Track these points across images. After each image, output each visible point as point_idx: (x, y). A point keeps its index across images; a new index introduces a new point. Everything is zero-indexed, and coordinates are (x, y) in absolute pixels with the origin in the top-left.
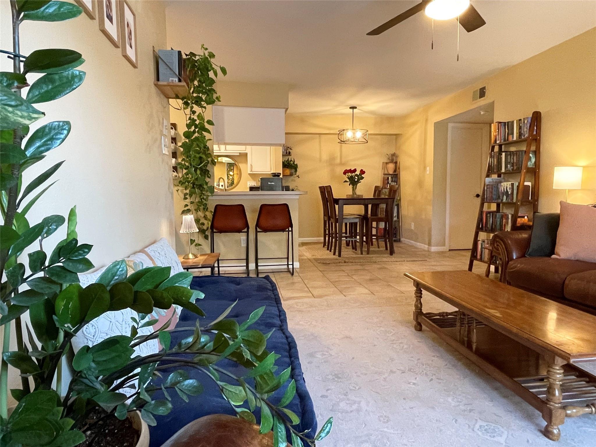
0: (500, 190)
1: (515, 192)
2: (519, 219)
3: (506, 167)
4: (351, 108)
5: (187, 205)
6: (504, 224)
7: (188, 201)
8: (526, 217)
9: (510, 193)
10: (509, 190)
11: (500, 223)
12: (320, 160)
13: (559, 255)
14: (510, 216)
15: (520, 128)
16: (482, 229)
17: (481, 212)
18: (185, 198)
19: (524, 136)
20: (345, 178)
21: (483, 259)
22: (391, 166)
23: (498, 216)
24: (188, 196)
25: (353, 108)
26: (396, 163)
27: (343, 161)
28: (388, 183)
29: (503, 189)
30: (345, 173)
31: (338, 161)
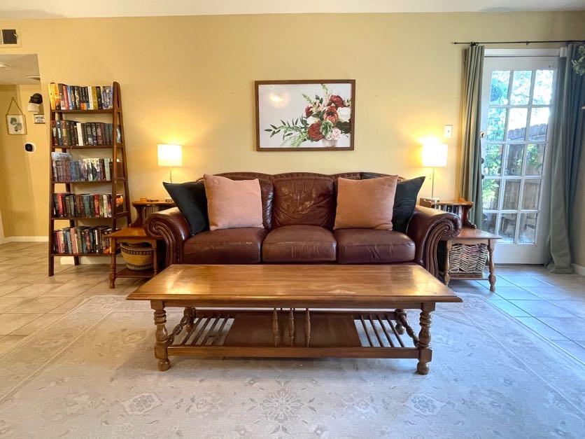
0: (82, 167)
1: (107, 170)
2: (117, 199)
3: (85, 140)
6: (96, 206)
8: (122, 197)
9: (98, 171)
10: (96, 168)
11: (90, 207)
13: (216, 225)
14: (105, 197)
15: (99, 97)
16: (57, 216)
17: (53, 196)
19: (107, 107)
21: (70, 252)
23: (85, 198)
29: (86, 165)
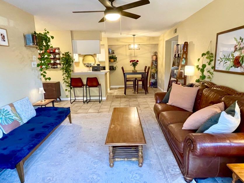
4: (133, 35)
5: (64, 77)
7: (64, 76)
8: (181, 84)
10: (176, 73)
12: (126, 55)
17: (170, 81)
18: (63, 75)
20: (131, 63)
22: (155, 57)
24: (64, 74)
25: (134, 35)
26: (157, 56)
27: (135, 55)
28: (153, 64)
30: (130, 62)
31: (133, 55)
